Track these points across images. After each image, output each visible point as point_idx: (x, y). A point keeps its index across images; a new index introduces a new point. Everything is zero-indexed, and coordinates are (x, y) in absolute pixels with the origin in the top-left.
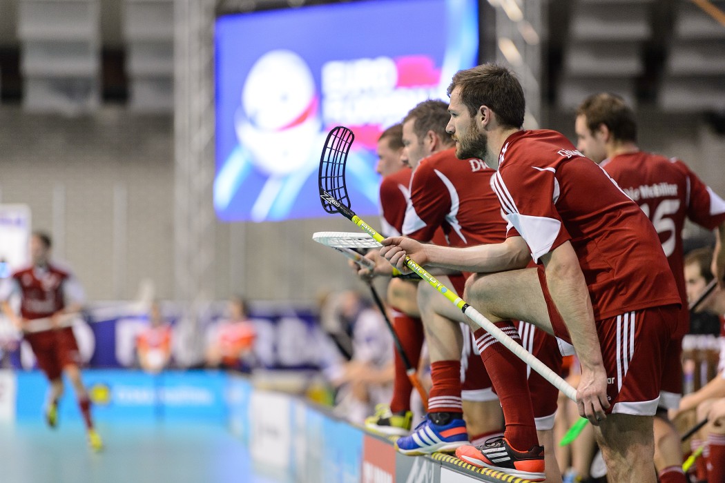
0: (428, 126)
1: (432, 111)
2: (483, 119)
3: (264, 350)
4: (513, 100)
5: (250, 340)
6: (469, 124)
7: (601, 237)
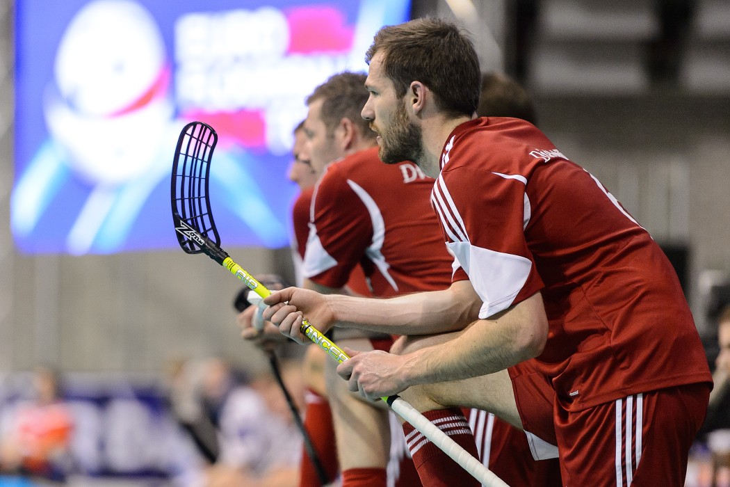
0: (343, 111)
1: (349, 89)
2: (415, 101)
3: (85, 448)
4: (462, 73)
5: (64, 433)
6: (395, 109)
7: (591, 281)
